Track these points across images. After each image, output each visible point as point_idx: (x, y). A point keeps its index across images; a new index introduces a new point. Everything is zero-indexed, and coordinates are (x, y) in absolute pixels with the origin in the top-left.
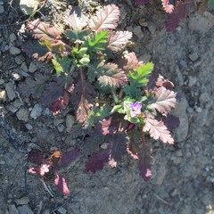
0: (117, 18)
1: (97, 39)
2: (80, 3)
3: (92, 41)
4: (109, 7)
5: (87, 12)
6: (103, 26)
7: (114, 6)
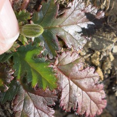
0: (80, 111)
1: (39, 68)
2: (109, 37)
3: (35, 57)
4: (100, 95)
5: (91, 51)
6: (65, 82)
7: (104, 105)
